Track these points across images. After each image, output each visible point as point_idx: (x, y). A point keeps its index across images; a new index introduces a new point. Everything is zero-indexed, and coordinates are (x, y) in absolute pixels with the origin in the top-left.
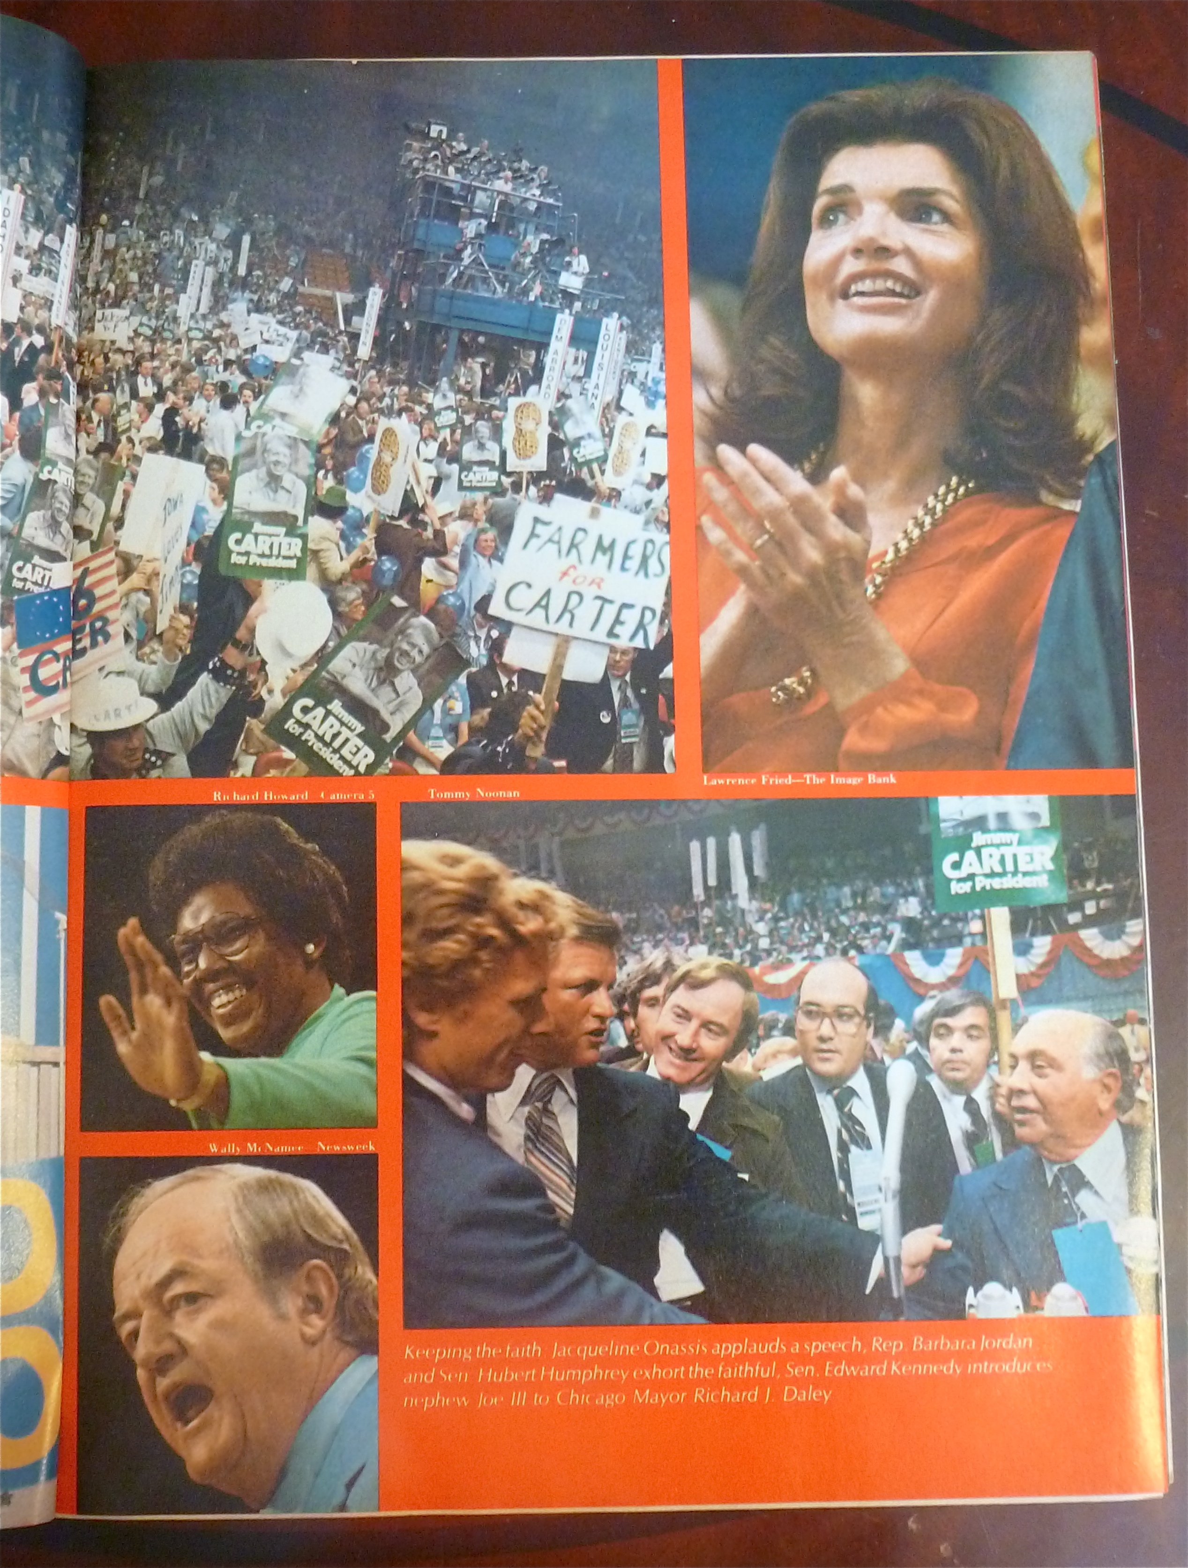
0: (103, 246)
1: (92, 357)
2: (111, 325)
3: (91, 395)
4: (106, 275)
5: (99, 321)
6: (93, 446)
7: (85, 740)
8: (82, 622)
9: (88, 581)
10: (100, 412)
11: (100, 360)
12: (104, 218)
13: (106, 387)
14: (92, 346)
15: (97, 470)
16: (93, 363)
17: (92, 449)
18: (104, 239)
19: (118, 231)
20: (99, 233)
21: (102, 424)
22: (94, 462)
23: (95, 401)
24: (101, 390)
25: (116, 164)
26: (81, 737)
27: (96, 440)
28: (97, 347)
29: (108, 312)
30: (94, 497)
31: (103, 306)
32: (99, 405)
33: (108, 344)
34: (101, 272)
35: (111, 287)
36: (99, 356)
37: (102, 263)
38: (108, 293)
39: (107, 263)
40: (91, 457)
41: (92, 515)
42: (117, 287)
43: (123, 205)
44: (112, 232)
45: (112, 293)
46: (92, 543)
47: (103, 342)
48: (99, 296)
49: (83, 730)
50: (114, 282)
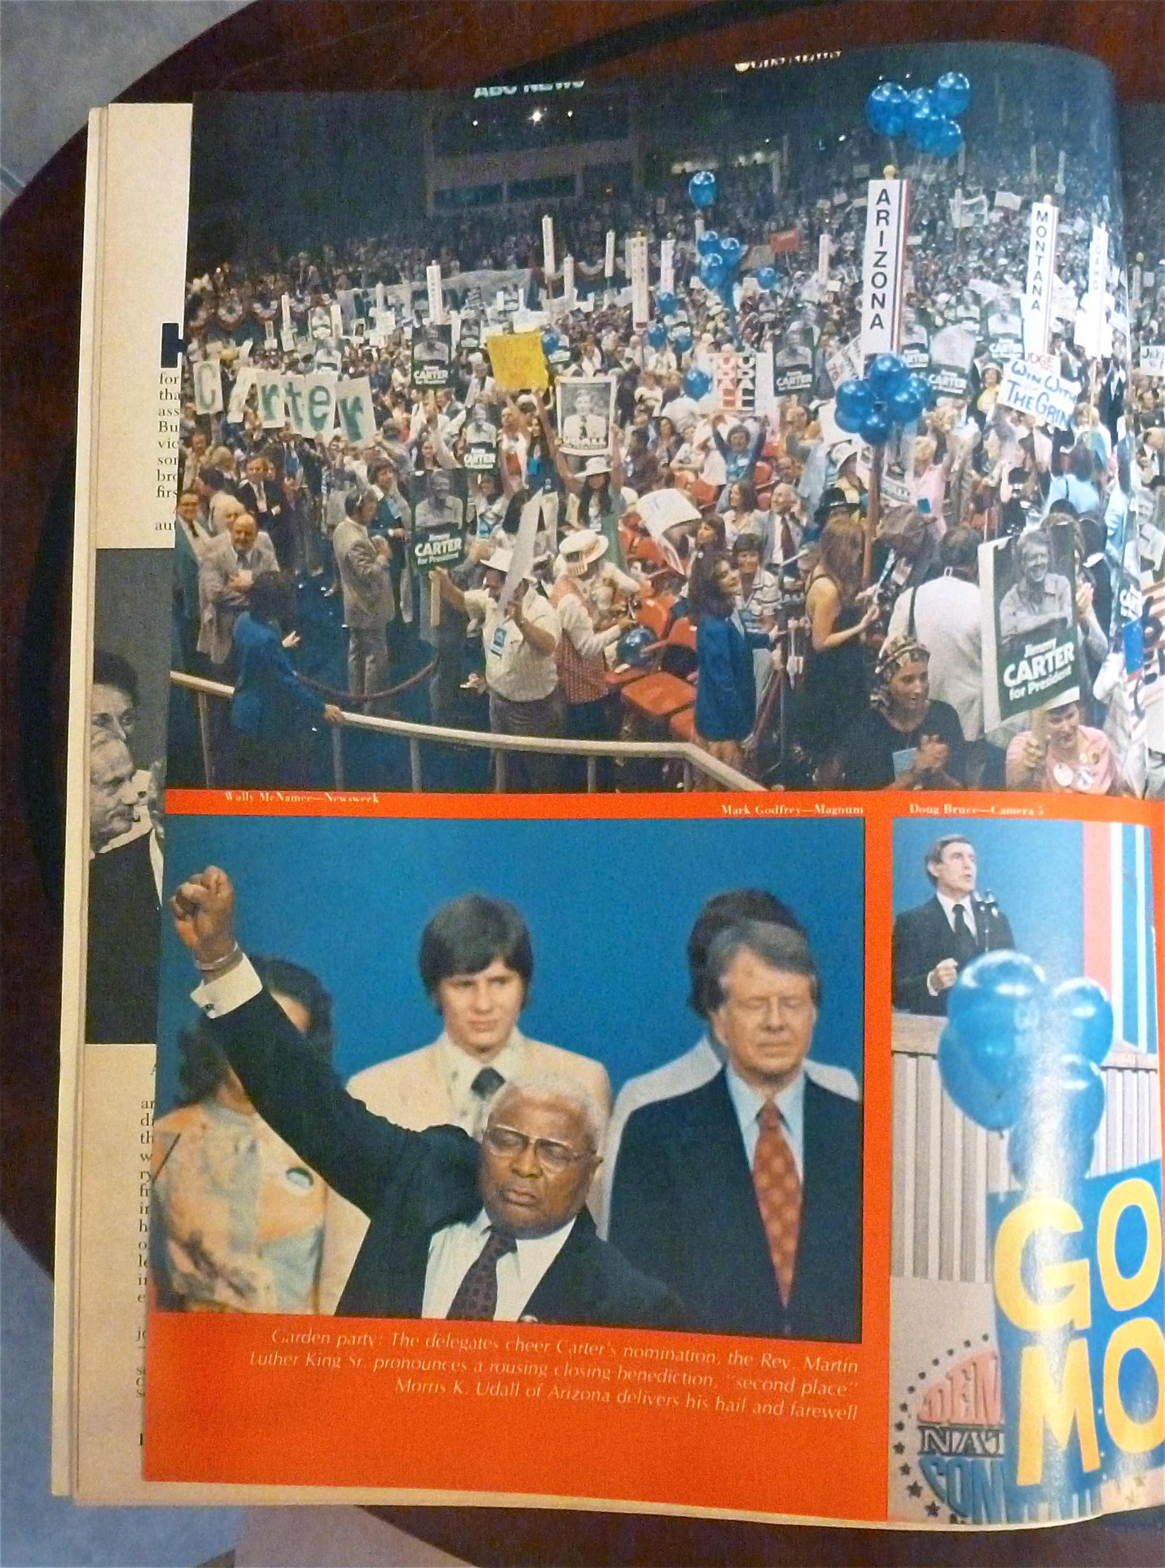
0: (1142, 283)
1: (1139, 392)
2: (1158, 362)
3: (1142, 428)
4: (1148, 313)
5: (1145, 357)
6: (1149, 479)
7: (1160, 762)
8: (1149, 649)
9: (1153, 610)
10: (1153, 446)
11: (1149, 395)
12: (1140, 256)
13: (1157, 422)
14: (1140, 381)
15: (1154, 502)
16: (1141, 398)
17: (1148, 481)
18: (1142, 277)
19: (1156, 270)
20: (1137, 271)
21: (1156, 458)
22: (1151, 494)
23: (1147, 435)
24: (1153, 424)
25: (1148, 202)
26: (1157, 759)
27: (1151, 473)
28: (1145, 382)
29: (1153, 349)
30: (1154, 528)
31: (1147, 343)
32: (1151, 439)
33: (1155, 380)
34: (1143, 309)
35: (1154, 325)
36: (1147, 391)
37: (1142, 300)
38: (1151, 330)
39: (1146, 301)
40: (1147, 489)
41: (1153, 546)
42: (1160, 325)
43: (1159, 244)
44: (1150, 269)
45: (1156, 331)
46: (1155, 573)
47: (1151, 378)
48: (1142, 333)
49: (1158, 753)
50: (1156, 319)
